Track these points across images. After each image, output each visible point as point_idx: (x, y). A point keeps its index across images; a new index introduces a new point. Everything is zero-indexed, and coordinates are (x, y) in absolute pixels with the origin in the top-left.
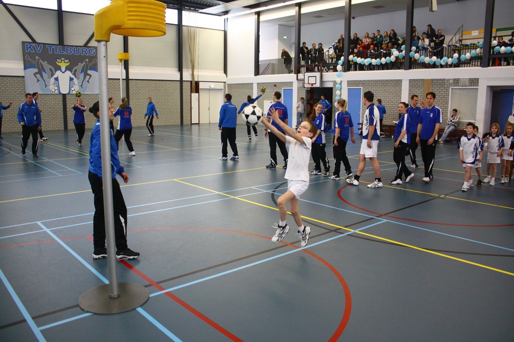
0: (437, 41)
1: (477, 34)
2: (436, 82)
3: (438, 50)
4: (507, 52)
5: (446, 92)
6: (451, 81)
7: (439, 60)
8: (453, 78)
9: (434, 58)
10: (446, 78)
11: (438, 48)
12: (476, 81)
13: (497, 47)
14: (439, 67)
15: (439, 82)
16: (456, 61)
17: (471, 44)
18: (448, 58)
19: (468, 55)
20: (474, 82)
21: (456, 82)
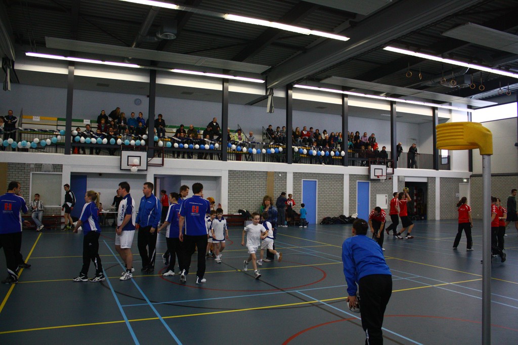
0: (9, 122)
1: (38, 120)
2: (13, 166)
3: (12, 132)
4: (87, 142)
5: (26, 177)
6: (32, 166)
7: (15, 142)
8: (34, 163)
9: (10, 140)
10: (26, 162)
11: (12, 130)
12: (60, 167)
13: (78, 137)
14: (17, 149)
15: (17, 166)
16: (36, 146)
17: (50, 131)
18: (27, 141)
19: (48, 141)
20: (58, 168)
21: (39, 167)
